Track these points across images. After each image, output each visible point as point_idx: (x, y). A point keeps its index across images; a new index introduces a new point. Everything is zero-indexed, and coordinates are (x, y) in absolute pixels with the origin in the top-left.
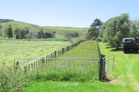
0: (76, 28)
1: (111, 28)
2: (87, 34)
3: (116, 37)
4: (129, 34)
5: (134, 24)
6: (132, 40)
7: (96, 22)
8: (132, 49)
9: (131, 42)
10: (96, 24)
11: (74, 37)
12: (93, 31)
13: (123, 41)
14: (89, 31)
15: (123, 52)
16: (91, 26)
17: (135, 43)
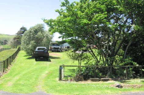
0: (7, 35)
1: (27, 37)
2: (12, 42)
3: (30, 46)
4: (42, 43)
5: (47, 35)
6: (44, 48)
7: (22, 30)
8: (42, 57)
9: (43, 51)
10: (22, 32)
11: (2, 44)
12: (18, 39)
13: (37, 50)
14: (15, 39)
15: (35, 60)
16: (17, 34)
17: (47, 51)
